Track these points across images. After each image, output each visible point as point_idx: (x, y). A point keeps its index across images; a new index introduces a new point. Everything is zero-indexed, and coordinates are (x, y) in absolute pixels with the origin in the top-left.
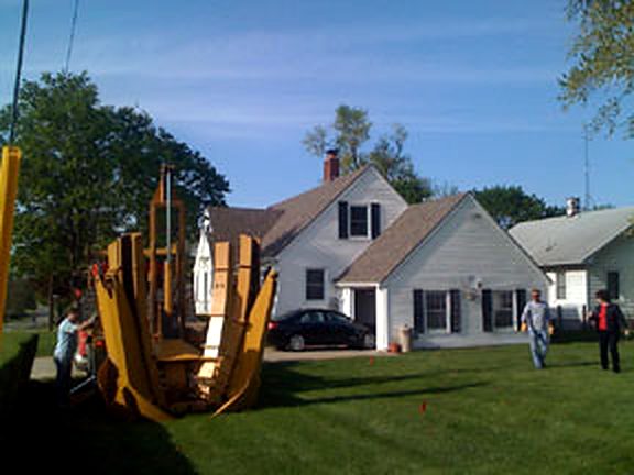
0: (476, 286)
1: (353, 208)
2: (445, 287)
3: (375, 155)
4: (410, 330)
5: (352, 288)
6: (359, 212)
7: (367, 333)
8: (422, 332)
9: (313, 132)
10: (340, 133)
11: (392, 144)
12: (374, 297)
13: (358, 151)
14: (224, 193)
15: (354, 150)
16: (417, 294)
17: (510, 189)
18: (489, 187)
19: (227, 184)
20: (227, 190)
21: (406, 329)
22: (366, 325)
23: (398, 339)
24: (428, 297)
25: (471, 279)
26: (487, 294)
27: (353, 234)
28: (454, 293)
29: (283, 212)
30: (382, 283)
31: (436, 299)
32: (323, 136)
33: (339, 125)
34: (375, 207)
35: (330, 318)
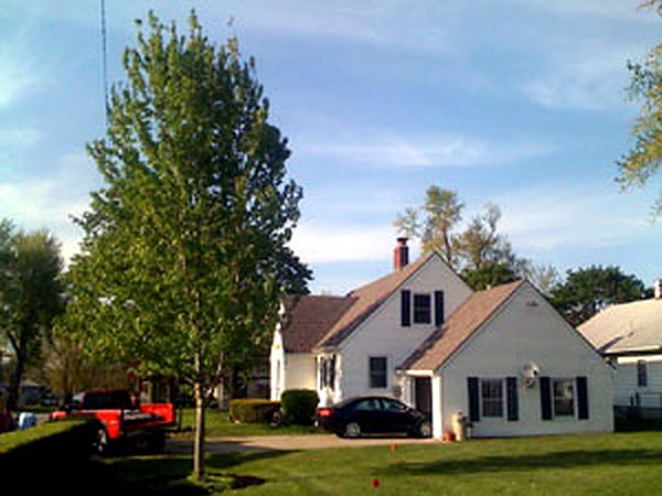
0: (533, 376)
1: (416, 297)
2: (501, 375)
4: (464, 419)
5: (412, 376)
6: (423, 300)
7: (423, 421)
8: (477, 420)
9: (405, 214)
10: (432, 215)
11: (486, 226)
12: (430, 385)
13: (449, 233)
14: (306, 279)
15: (444, 230)
16: (472, 382)
17: (608, 269)
19: (311, 272)
20: (310, 278)
21: (460, 417)
22: (425, 413)
23: (452, 427)
24: (483, 386)
25: (527, 368)
26: (545, 381)
27: (416, 321)
28: (512, 382)
29: (357, 298)
30: (434, 372)
31: (491, 388)
32: (413, 217)
33: (432, 206)
34: (439, 295)
35: (387, 405)
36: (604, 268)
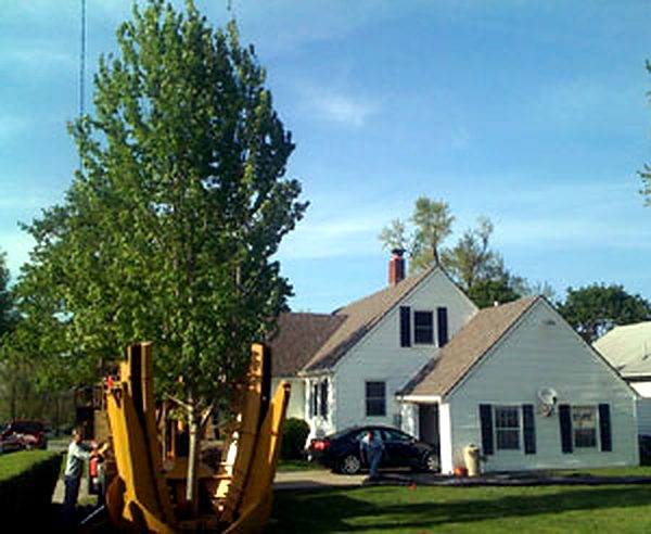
0: (552, 402)
1: (417, 314)
2: (517, 403)
3: (458, 251)
4: (477, 451)
5: (415, 403)
6: (424, 318)
7: (431, 453)
8: (491, 453)
9: (391, 227)
10: (420, 228)
11: (480, 242)
12: (437, 413)
13: (440, 247)
14: (286, 296)
15: (434, 246)
16: (485, 411)
17: (610, 288)
18: (586, 287)
19: (291, 287)
20: (290, 294)
21: (472, 449)
22: (431, 445)
23: (463, 462)
24: (497, 412)
25: (545, 393)
26: (564, 410)
27: (417, 341)
28: (528, 409)
29: (346, 317)
30: (443, 398)
31: (508, 416)
32: (402, 231)
33: (420, 218)
34: (442, 312)
35: (388, 435)
36: (607, 287)
